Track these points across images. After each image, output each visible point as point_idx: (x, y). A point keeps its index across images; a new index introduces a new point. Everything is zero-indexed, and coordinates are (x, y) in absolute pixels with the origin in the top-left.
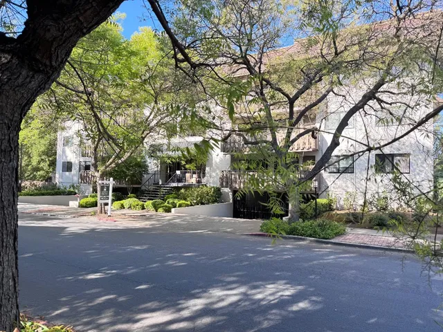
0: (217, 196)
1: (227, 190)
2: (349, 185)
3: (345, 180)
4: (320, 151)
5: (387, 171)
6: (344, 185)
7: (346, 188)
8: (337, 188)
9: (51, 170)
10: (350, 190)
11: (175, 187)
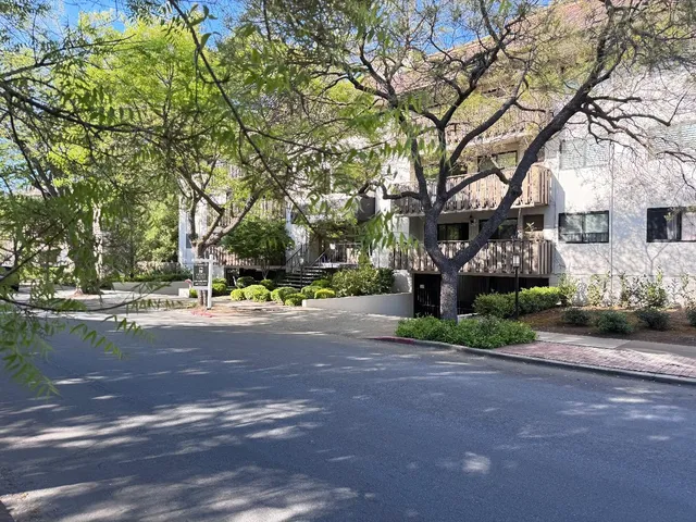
0: (387, 282)
1: (403, 273)
2: (601, 264)
3: (593, 254)
4: (552, 207)
5: (670, 237)
6: (592, 263)
7: (595, 269)
8: (580, 268)
9: (174, 246)
10: (602, 272)
11: (328, 270)
